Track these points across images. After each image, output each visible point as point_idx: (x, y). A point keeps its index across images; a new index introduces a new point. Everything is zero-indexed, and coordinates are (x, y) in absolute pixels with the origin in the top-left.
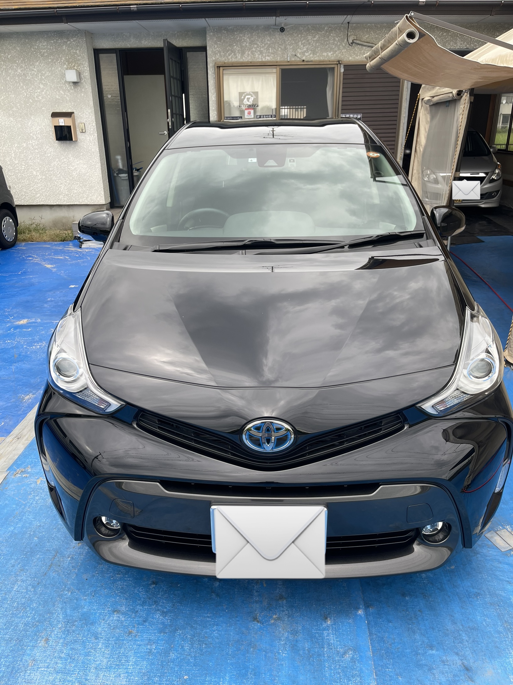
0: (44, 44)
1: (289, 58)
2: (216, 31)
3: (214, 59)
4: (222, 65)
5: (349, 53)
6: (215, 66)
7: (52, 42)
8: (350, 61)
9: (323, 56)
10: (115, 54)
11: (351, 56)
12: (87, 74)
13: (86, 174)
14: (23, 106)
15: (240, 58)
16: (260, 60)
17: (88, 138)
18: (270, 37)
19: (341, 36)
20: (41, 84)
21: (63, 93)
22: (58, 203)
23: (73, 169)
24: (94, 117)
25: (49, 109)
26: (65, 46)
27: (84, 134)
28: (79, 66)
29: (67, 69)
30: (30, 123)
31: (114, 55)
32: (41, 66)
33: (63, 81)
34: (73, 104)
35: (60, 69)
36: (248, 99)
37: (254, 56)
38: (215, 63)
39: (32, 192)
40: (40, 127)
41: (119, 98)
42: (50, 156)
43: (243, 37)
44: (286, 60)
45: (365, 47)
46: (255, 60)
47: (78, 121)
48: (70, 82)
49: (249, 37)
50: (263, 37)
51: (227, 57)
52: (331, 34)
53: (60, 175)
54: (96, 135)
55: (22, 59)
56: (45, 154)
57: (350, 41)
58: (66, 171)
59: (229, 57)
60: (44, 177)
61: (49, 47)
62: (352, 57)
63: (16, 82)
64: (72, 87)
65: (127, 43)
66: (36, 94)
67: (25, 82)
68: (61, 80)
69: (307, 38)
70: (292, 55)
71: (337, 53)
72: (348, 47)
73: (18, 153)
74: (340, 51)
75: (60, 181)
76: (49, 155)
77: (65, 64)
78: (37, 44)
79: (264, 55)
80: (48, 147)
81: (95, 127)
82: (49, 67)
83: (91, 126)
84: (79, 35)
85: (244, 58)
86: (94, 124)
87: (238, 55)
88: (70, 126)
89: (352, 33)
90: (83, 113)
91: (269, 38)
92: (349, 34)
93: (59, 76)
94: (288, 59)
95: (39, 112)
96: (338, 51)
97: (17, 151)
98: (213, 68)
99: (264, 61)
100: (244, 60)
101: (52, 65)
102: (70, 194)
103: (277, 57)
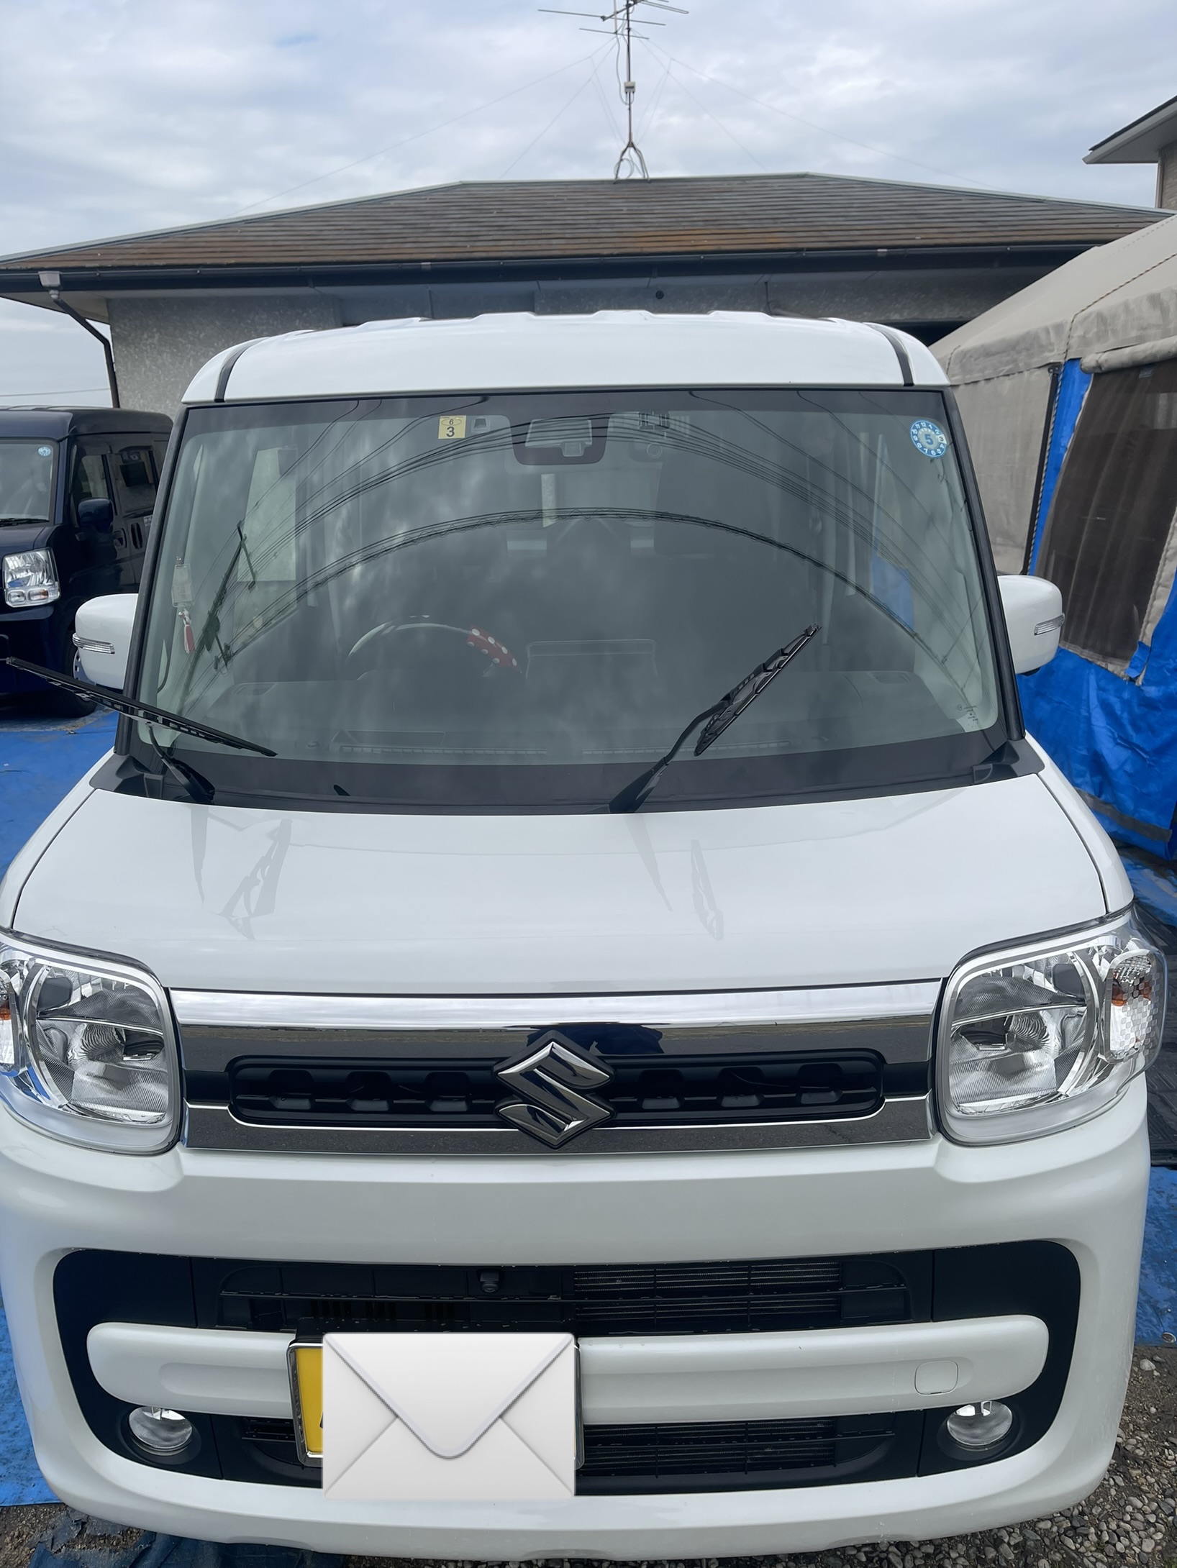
0: (265, 316)
2: (550, 297)
7: (277, 313)
19: (754, 302)
52: (739, 300)
55: (223, 340)
78: (251, 317)
84: (323, 303)
92: (769, 299)
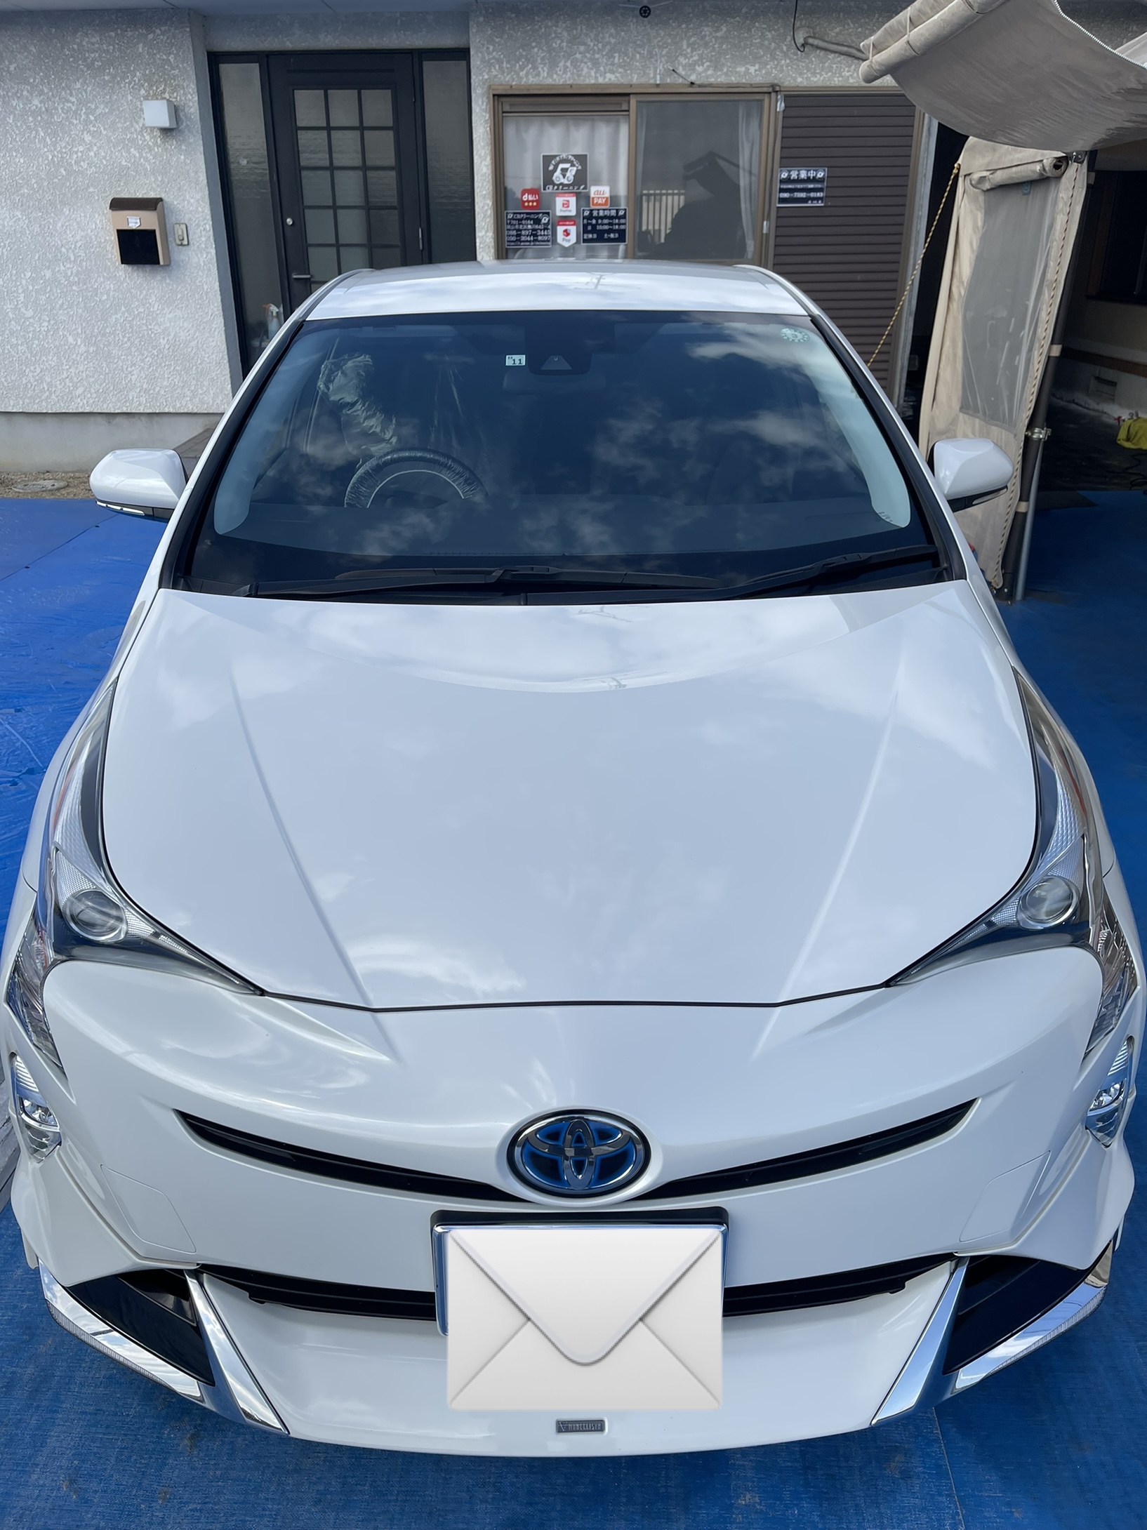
0: (96, 39)
1: (658, 77)
2: (491, 13)
3: (486, 77)
4: (504, 93)
5: (795, 67)
6: (489, 94)
7: (113, 34)
8: (798, 87)
9: (737, 72)
10: (258, 64)
11: (801, 74)
12: (192, 110)
13: (190, 342)
14: (45, 184)
15: (545, 75)
16: (593, 82)
17: (196, 260)
18: (616, 29)
19: (779, 28)
20: (85, 133)
21: (137, 155)
22: (125, 410)
23: (159, 331)
24: (207, 211)
25: (105, 191)
26: (141, 45)
27: (185, 248)
28: (174, 90)
29: (146, 98)
30: (60, 225)
31: (254, 68)
32: (86, 91)
33: (137, 127)
34: (160, 179)
35: (130, 98)
36: (564, 171)
37: (579, 71)
38: (490, 87)
39: (65, 384)
40: (82, 233)
41: (266, 166)
42: (107, 299)
43: (554, 28)
44: (652, 81)
45: (833, 55)
46: (579, 82)
47: (171, 220)
48: (154, 128)
49: (567, 27)
50: (600, 29)
51: (518, 74)
52: (757, 24)
53: (129, 344)
54: (213, 251)
55: (41, 74)
56: (96, 295)
57: (800, 41)
58: (143, 336)
59: (521, 74)
60: (91, 350)
61: (104, 46)
62: (803, 78)
63: (29, 127)
64: (159, 139)
65: (285, 39)
66: (75, 156)
67: (50, 127)
68: (131, 122)
69: (701, 32)
70: (665, 69)
71: (768, 67)
72: (797, 55)
73: (34, 293)
74: (776, 63)
75: (129, 357)
76: (105, 297)
77: (143, 86)
78: (77, 40)
79: (602, 68)
80: (102, 279)
81: (211, 233)
82: (106, 94)
83: (201, 232)
84: (174, 19)
85: (555, 76)
86: (209, 226)
87: (542, 69)
88: (154, 231)
89: (804, 22)
90: (184, 200)
91: (613, 31)
92: (798, 24)
93: (127, 115)
94: (656, 81)
95: (81, 198)
96: (771, 63)
97: (31, 288)
98: (485, 99)
99: (601, 84)
100: (555, 80)
101: (112, 88)
102: (154, 389)
103: (631, 74)
